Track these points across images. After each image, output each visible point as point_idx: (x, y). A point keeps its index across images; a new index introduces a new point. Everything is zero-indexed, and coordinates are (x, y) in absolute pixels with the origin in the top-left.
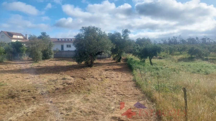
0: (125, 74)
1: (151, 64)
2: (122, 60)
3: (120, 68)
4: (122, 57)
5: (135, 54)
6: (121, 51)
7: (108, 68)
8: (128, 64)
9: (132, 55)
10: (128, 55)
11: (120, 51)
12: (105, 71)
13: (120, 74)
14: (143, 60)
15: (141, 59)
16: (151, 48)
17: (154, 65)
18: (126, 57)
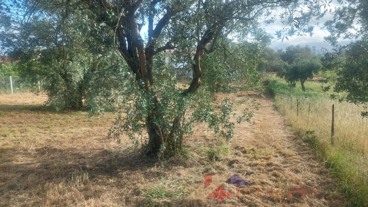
0: (264, 101)
1: (303, 88)
5: (280, 75)
7: (240, 94)
8: (269, 89)
9: (276, 76)
10: (270, 75)
12: (237, 97)
14: (293, 83)
15: (290, 82)
16: (305, 66)
17: (306, 91)
18: (266, 79)
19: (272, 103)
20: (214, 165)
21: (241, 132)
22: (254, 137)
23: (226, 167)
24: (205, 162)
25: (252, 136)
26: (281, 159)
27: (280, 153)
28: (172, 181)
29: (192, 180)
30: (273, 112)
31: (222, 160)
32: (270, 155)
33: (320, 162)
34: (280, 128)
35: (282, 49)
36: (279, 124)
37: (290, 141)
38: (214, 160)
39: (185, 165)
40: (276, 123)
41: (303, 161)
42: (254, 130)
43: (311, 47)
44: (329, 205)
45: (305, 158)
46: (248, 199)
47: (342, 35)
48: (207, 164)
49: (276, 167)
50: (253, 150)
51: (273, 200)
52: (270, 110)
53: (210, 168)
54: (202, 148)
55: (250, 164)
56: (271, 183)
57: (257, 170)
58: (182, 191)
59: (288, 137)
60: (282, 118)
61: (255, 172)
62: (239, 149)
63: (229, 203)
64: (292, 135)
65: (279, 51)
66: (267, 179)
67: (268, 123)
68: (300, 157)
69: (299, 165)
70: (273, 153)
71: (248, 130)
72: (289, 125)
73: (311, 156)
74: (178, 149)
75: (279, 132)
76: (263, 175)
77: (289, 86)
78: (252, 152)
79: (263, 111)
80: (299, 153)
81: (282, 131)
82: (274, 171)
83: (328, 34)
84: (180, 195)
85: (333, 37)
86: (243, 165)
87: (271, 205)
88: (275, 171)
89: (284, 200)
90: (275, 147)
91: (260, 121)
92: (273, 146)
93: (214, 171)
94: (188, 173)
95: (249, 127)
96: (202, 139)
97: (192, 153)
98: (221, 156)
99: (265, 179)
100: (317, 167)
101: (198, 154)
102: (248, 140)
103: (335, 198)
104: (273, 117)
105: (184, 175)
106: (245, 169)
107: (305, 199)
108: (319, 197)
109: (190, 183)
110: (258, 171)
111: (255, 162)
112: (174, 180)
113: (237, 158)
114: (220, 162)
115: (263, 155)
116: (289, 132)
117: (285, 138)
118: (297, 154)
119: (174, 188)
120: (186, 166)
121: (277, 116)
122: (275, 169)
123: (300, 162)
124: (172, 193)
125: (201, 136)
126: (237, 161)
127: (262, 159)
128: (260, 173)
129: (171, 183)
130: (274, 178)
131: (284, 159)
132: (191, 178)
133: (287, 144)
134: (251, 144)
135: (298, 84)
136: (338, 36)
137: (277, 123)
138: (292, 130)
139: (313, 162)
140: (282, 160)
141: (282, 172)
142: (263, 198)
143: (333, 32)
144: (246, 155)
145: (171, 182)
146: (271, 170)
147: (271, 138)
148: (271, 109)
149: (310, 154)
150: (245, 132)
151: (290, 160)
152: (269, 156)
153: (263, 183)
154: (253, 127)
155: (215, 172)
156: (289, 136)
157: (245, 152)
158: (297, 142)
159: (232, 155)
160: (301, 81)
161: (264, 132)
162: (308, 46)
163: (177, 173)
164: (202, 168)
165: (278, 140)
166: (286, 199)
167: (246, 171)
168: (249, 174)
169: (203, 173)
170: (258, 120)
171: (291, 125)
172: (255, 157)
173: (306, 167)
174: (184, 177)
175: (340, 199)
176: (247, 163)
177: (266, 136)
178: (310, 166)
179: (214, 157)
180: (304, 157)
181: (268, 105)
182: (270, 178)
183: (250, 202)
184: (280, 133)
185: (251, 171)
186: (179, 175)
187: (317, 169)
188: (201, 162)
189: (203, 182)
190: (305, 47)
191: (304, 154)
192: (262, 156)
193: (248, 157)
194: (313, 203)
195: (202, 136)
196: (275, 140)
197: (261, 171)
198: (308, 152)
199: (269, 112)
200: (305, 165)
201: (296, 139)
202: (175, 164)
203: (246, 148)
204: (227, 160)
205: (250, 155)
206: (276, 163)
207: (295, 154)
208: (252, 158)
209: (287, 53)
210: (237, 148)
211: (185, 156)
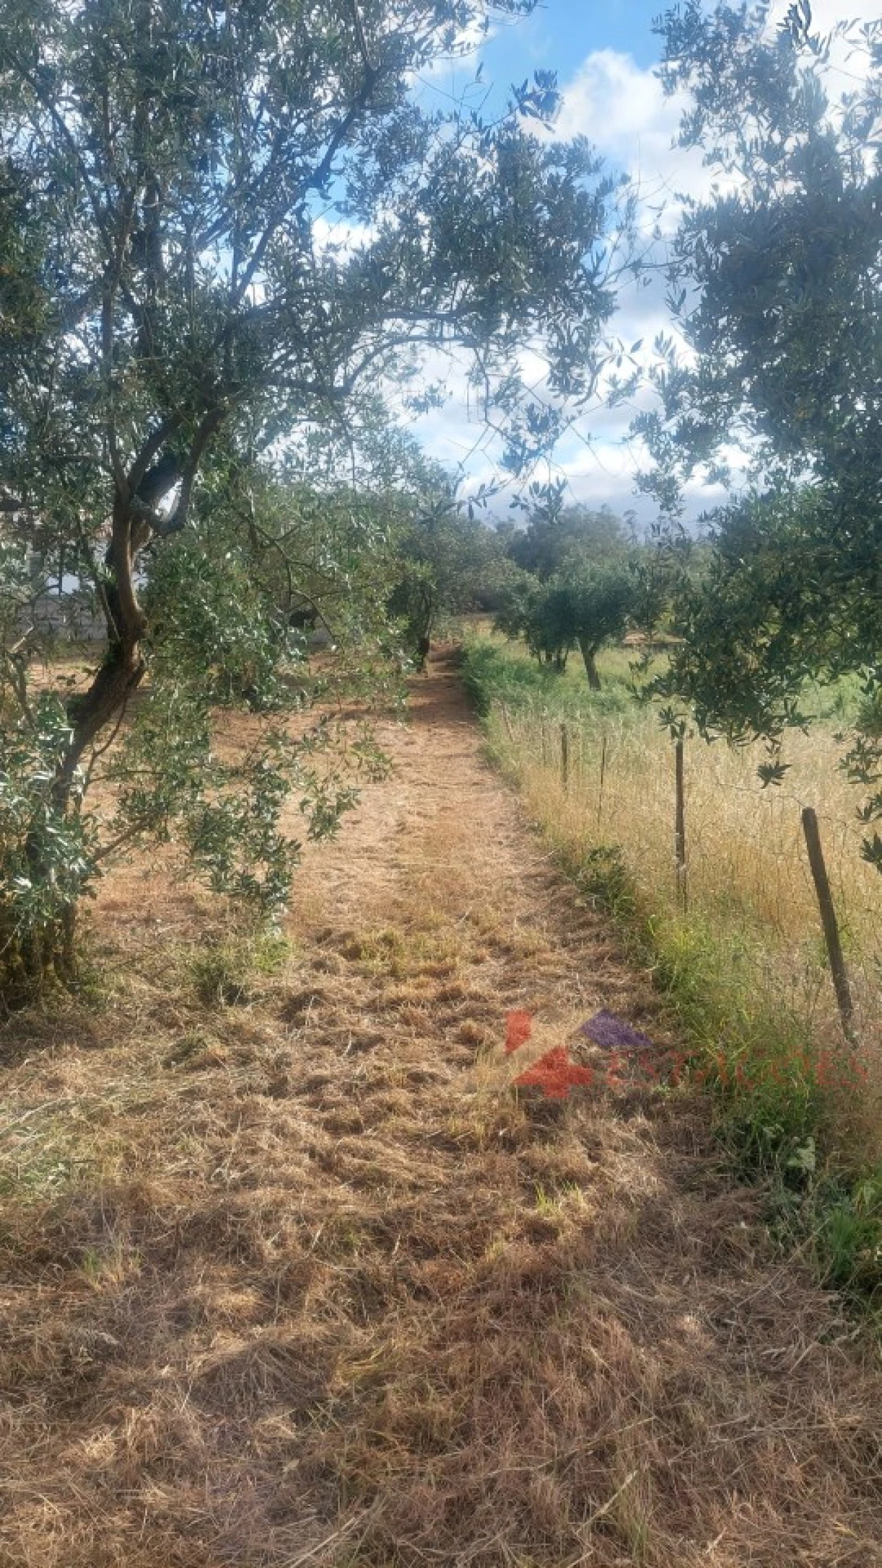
0: (447, 732)
1: (593, 678)
2: (432, 661)
3: (421, 707)
4: (432, 642)
5: (508, 624)
6: (427, 608)
8: (465, 685)
9: (494, 629)
10: (467, 627)
11: (423, 607)
13: (420, 735)
14: (554, 659)
15: (543, 655)
16: (595, 590)
17: (604, 687)
18: (454, 642)
19: (476, 743)
20: (219, 1023)
21: (345, 867)
22: (396, 886)
23: (270, 1026)
24: (184, 1014)
25: (389, 881)
26: (495, 967)
27: (492, 943)
28: (20, 1116)
29: (114, 1103)
30: (477, 777)
31: (257, 997)
32: (454, 955)
33: (636, 971)
34: (500, 843)
35: (512, 520)
36: (498, 825)
37: (534, 894)
38: (222, 1000)
39: (85, 1035)
40: (485, 822)
41: (576, 969)
42: (401, 857)
43: (618, 513)
44: (658, 1138)
45: (582, 958)
46: (354, 1153)
47: (701, 471)
48: (187, 1023)
49: (474, 1004)
50: (388, 941)
51: (454, 1144)
52: (467, 770)
53: (200, 1040)
54: (173, 952)
55: (374, 1001)
56: (448, 1072)
57: (397, 1026)
58: (65, 1158)
59: (529, 877)
60: (512, 800)
61: (388, 1034)
62: (332, 942)
63: (272, 1183)
64: (542, 868)
65: (501, 527)
66: (437, 1059)
67: (455, 824)
68: (565, 955)
69: (559, 987)
70: (467, 948)
71: (376, 859)
72: (533, 829)
73: (606, 947)
74: (51, 967)
75: (498, 857)
76: (421, 1044)
77: (541, 669)
78: (384, 949)
79: (440, 775)
80: (564, 939)
81: (507, 854)
82: (462, 1024)
83: (648, 464)
84: (51, 1178)
85: (666, 477)
86: (343, 1011)
87: (445, 1167)
88: (469, 1022)
89: (495, 1137)
90: (477, 923)
91: (425, 816)
92: (467, 919)
93: (216, 1048)
94: (99, 1073)
95: (380, 845)
96: (179, 914)
97: (122, 979)
98: (255, 981)
99: (427, 1059)
100: (625, 989)
101: (152, 983)
102: (374, 899)
103: (682, 1106)
104: (478, 799)
105: (80, 1081)
106: (351, 1028)
107: (573, 1125)
108: (624, 1109)
109: (102, 1118)
110: (402, 1031)
111: (392, 990)
112: (29, 1113)
113: (324, 982)
114: (249, 1008)
115: (424, 957)
116: (531, 857)
117: (518, 881)
118: (553, 945)
119: (24, 1147)
120: (90, 1041)
121: (492, 794)
122: (468, 1014)
123: (566, 977)
124: (14, 1174)
125: (172, 901)
126: (319, 997)
127: (422, 978)
128: (410, 1035)
129: (14, 1127)
130: (463, 1050)
131: (507, 968)
132: (112, 1091)
133: (524, 907)
134: (384, 916)
135: (574, 662)
136: (687, 472)
137: (488, 821)
138: (541, 849)
139: (613, 970)
140: (500, 972)
141: (495, 1022)
142: (414, 1140)
143: (667, 459)
144: (361, 964)
145: (10, 1123)
146: (453, 1021)
147: (463, 886)
148: (472, 767)
149: (604, 940)
150: (366, 865)
151: (528, 970)
152: (448, 960)
153: (417, 1079)
154: (397, 845)
155: (219, 1052)
156: (533, 871)
157: (353, 954)
158: (558, 894)
159: (303, 971)
160: (584, 650)
161: (438, 861)
162: (609, 511)
163: (44, 1078)
164: (164, 1042)
165: (489, 893)
166: (501, 1133)
167: (354, 1034)
168: (364, 1045)
169: (167, 1065)
170: (419, 814)
171: (539, 830)
172: (393, 973)
173: (585, 995)
174: (79, 1090)
175: (698, 1110)
176: (361, 1000)
177: (445, 876)
178: (601, 987)
179: (221, 988)
180: (582, 952)
181: (459, 748)
182: (448, 1055)
183: (360, 1168)
184: (501, 861)
185: (373, 1031)
186: (55, 1084)
187: (623, 997)
188: (161, 1016)
189: (163, 1105)
190: (599, 511)
191: (579, 940)
192: (422, 964)
193: (366, 974)
194: (601, 1138)
195: (181, 900)
196: (478, 894)
197: (413, 1029)
198: (595, 930)
199: (462, 779)
200: (580, 987)
201: (555, 881)
202: (36, 1035)
203: (362, 936)
204: (278, 994)
205: (376, 965)
206: (475, 987)
207: (549, 946)
208: (383, 975)
209: (533, 538)
210: (324, 938)
211: (89, 994)
